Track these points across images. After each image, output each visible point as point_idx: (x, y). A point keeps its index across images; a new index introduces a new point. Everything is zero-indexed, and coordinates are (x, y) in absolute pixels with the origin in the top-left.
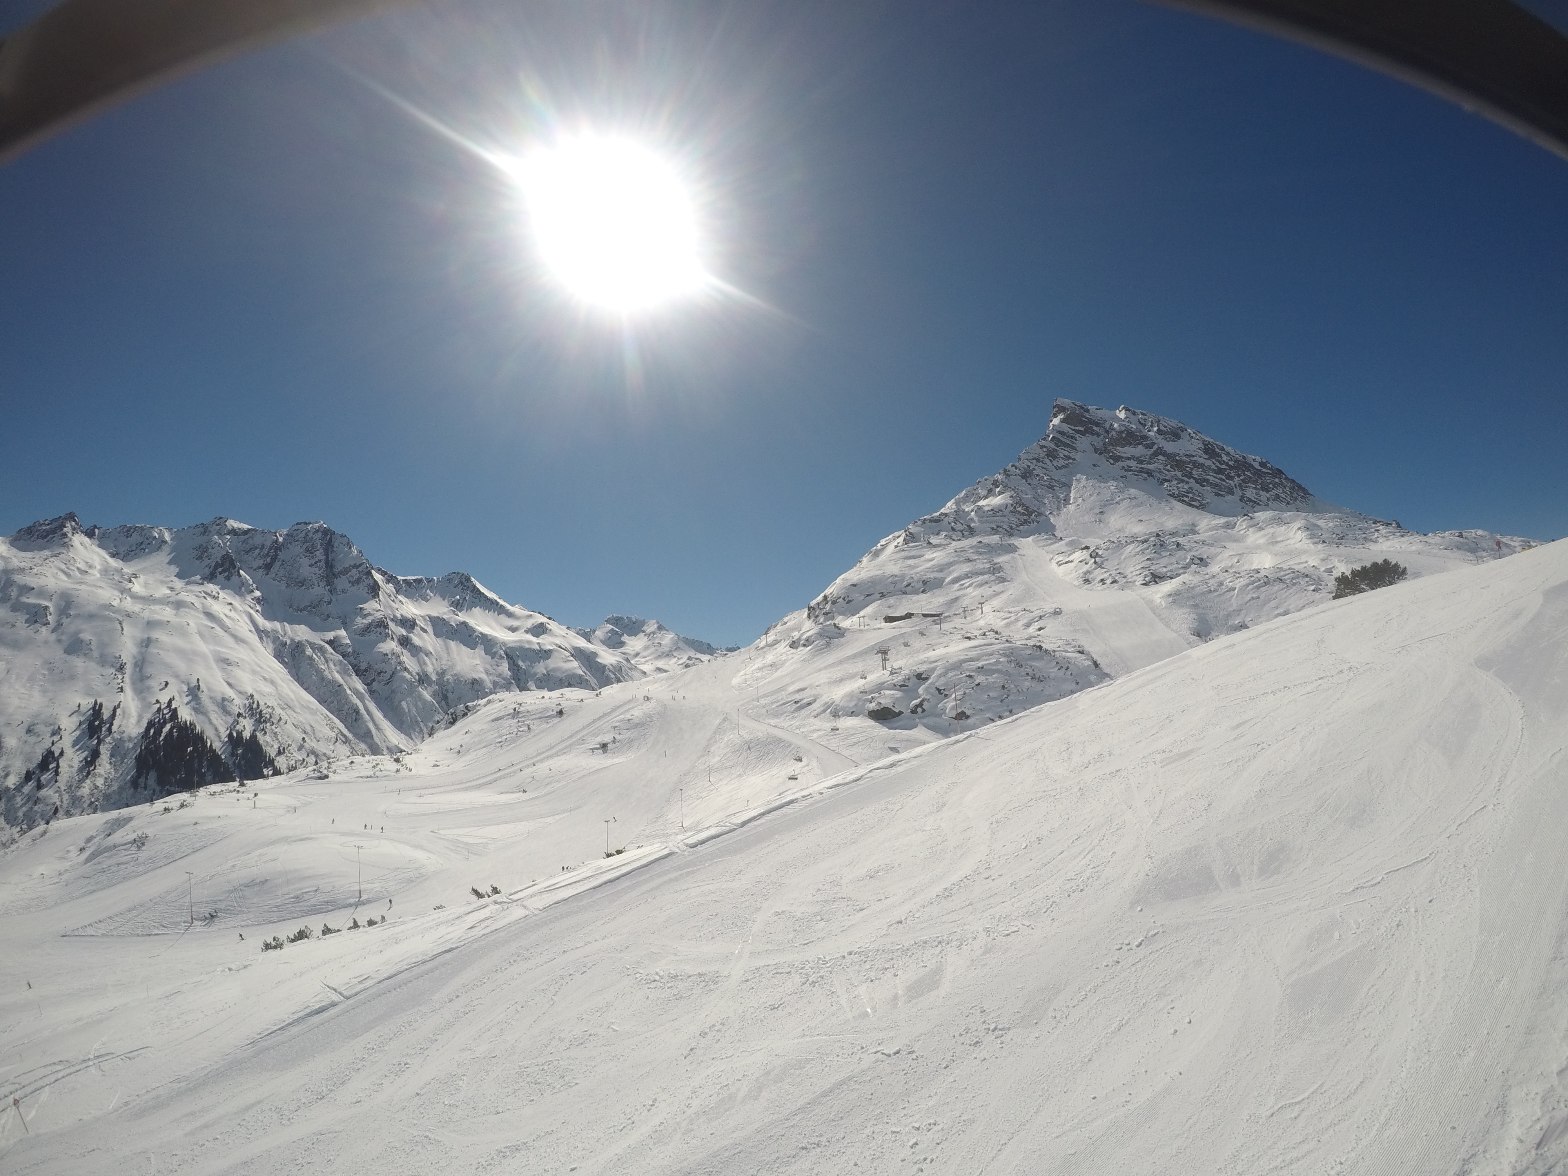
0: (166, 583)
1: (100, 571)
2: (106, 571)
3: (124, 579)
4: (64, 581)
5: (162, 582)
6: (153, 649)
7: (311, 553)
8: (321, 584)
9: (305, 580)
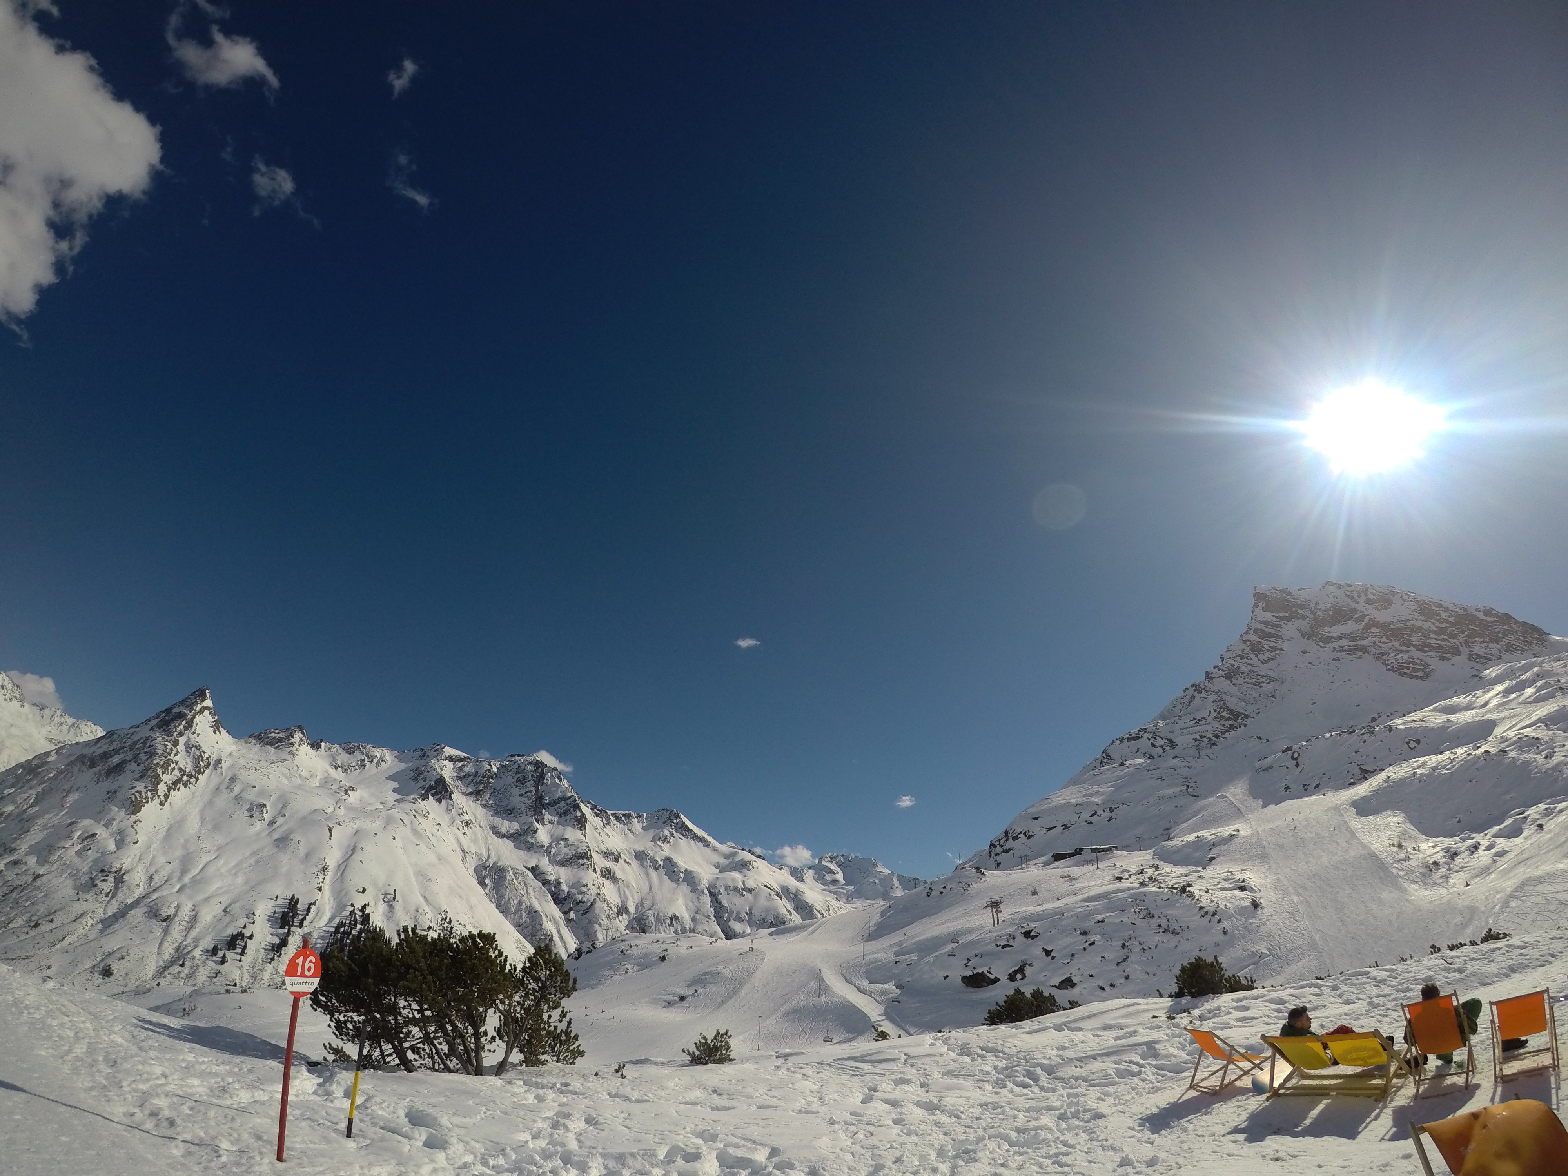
0: (381, 796)
1: (321, 780)
2: (326, 780)
3: (342, 790)
4: (284, 784)
5: (378, 796)
6: (357, 857)
7: (523, 784)
8: (530, 813)
9: (514, 808)
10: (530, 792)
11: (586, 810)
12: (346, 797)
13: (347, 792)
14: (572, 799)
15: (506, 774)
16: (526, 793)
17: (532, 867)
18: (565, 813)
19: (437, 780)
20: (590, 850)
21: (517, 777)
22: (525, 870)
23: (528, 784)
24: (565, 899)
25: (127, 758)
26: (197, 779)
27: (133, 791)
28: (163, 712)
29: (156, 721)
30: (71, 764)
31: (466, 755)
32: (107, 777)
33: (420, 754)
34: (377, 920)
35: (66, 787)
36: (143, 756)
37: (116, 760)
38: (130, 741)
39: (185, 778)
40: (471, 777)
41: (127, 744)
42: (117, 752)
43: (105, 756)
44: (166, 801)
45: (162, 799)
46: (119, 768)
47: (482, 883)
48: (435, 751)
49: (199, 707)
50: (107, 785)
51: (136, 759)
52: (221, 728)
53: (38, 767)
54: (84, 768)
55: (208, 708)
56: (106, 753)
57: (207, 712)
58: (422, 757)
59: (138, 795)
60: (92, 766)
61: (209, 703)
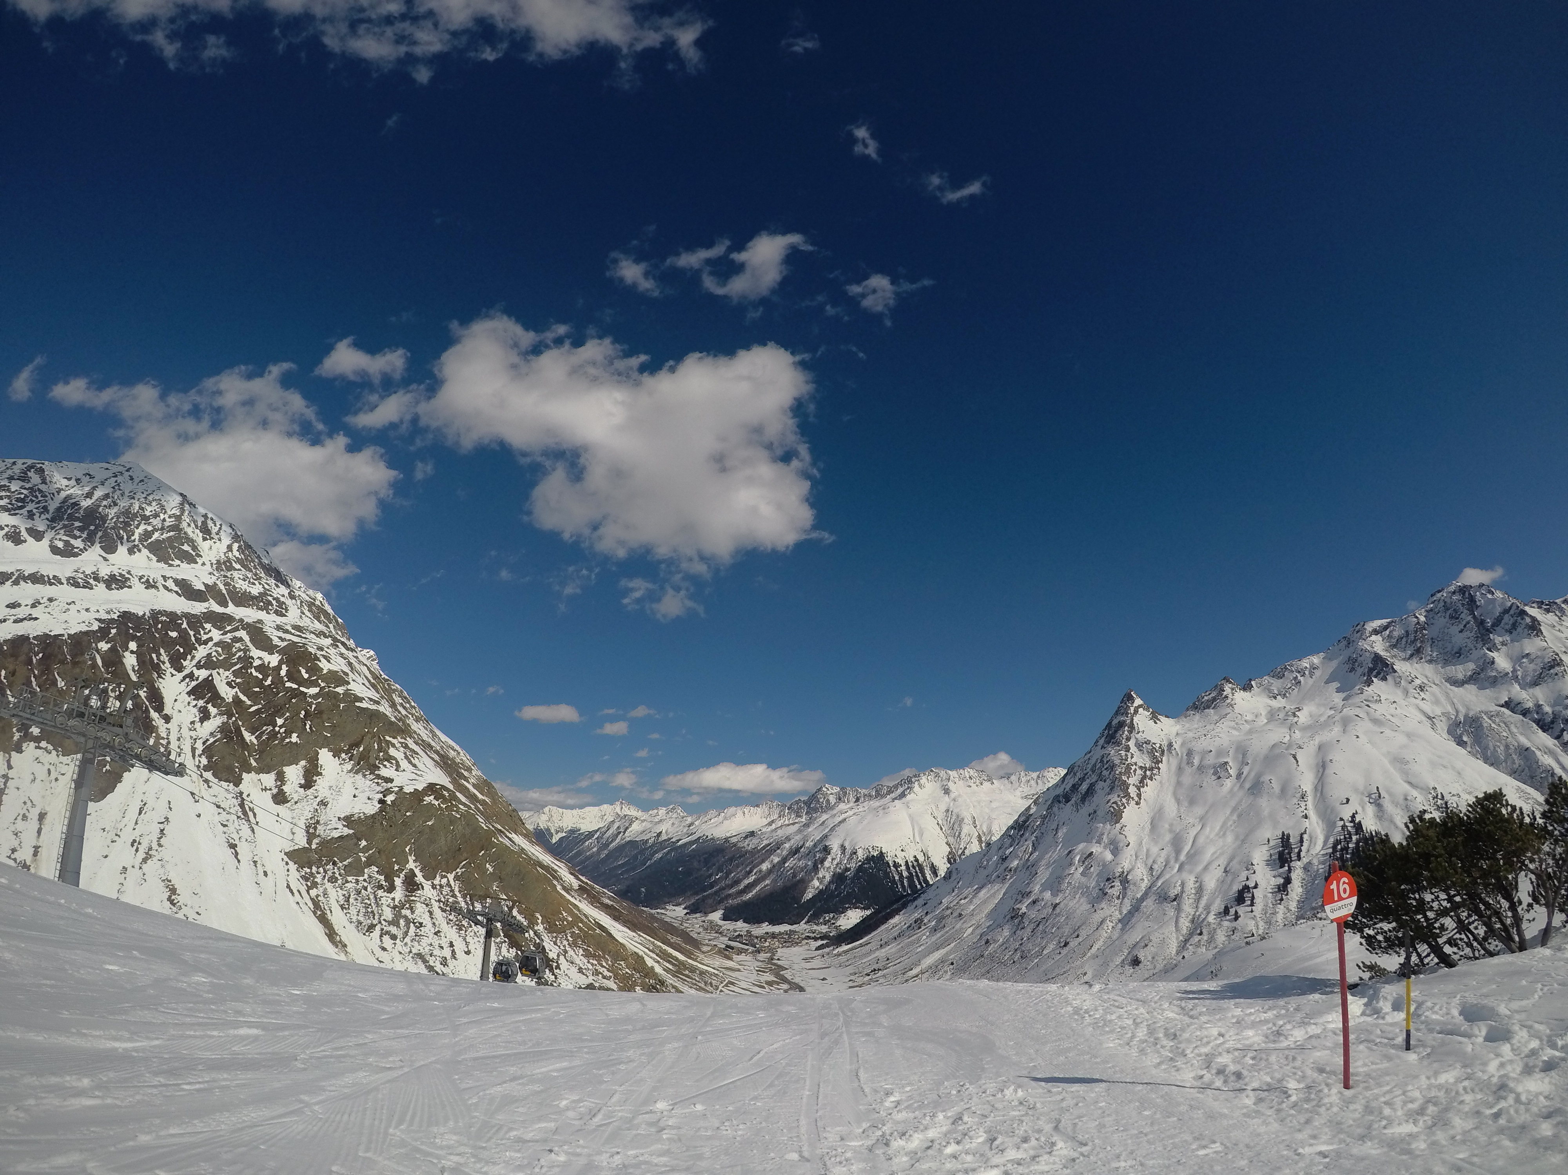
0: (1327, 705)
1: (1266, 715)
2: (1271, 714)
3: (1289, 715)
5: (1324, 705)
6: (1330, 771)
7: (1457, 618)
8: (1479, 645)
9: (1461, 649)
10: (1468, 623)
11: (1533, 611)
12: (1296, 719)
13: (1294, 715)
14: (1514, 607)
15: (1436, 617)
16: (1465, 626)
17: (1506, 702)
18: (1514, 626)
19: (1373, 660)
20: (1557, 654)
21: (1448, 614)
22: (1499, 708)
23: (1463, 616)
24: (1552, 722)
25: (1093, 781)
26: (1159, 769)
27: (1109, 804)
28: (1105, 729)
29: (1103, 739)
30: (1050, 807)
31: (1388, 620)
32: (1083, 804)
33: (1345, 643)
34: (1370, 825)
35: (1054, 826)
36: (1105, 773)
37: (1084, 787)
38: (1090, 766)
39: (1148, 773)
40: (1404, 640)
41: (1088, 770)
42: (1082, 780)
43: (1075, 788)
44: (1140, 799)
45: (1136, 799)
46: (1090, 791)
47: (1461, 743)
48: (1358, 632)
49: (1132, 709)
50: (1086, 809)
51: (1101, 778)
52: (1159, 717)
53: (1025, 822)
54: (1062, 805)
55: (1140, 706)
56: (1074, 786)
57: (1141, 710)
58: (1348, 645)
59: (1114, 805)
60: (1068, 800)
61: (1138, 702)
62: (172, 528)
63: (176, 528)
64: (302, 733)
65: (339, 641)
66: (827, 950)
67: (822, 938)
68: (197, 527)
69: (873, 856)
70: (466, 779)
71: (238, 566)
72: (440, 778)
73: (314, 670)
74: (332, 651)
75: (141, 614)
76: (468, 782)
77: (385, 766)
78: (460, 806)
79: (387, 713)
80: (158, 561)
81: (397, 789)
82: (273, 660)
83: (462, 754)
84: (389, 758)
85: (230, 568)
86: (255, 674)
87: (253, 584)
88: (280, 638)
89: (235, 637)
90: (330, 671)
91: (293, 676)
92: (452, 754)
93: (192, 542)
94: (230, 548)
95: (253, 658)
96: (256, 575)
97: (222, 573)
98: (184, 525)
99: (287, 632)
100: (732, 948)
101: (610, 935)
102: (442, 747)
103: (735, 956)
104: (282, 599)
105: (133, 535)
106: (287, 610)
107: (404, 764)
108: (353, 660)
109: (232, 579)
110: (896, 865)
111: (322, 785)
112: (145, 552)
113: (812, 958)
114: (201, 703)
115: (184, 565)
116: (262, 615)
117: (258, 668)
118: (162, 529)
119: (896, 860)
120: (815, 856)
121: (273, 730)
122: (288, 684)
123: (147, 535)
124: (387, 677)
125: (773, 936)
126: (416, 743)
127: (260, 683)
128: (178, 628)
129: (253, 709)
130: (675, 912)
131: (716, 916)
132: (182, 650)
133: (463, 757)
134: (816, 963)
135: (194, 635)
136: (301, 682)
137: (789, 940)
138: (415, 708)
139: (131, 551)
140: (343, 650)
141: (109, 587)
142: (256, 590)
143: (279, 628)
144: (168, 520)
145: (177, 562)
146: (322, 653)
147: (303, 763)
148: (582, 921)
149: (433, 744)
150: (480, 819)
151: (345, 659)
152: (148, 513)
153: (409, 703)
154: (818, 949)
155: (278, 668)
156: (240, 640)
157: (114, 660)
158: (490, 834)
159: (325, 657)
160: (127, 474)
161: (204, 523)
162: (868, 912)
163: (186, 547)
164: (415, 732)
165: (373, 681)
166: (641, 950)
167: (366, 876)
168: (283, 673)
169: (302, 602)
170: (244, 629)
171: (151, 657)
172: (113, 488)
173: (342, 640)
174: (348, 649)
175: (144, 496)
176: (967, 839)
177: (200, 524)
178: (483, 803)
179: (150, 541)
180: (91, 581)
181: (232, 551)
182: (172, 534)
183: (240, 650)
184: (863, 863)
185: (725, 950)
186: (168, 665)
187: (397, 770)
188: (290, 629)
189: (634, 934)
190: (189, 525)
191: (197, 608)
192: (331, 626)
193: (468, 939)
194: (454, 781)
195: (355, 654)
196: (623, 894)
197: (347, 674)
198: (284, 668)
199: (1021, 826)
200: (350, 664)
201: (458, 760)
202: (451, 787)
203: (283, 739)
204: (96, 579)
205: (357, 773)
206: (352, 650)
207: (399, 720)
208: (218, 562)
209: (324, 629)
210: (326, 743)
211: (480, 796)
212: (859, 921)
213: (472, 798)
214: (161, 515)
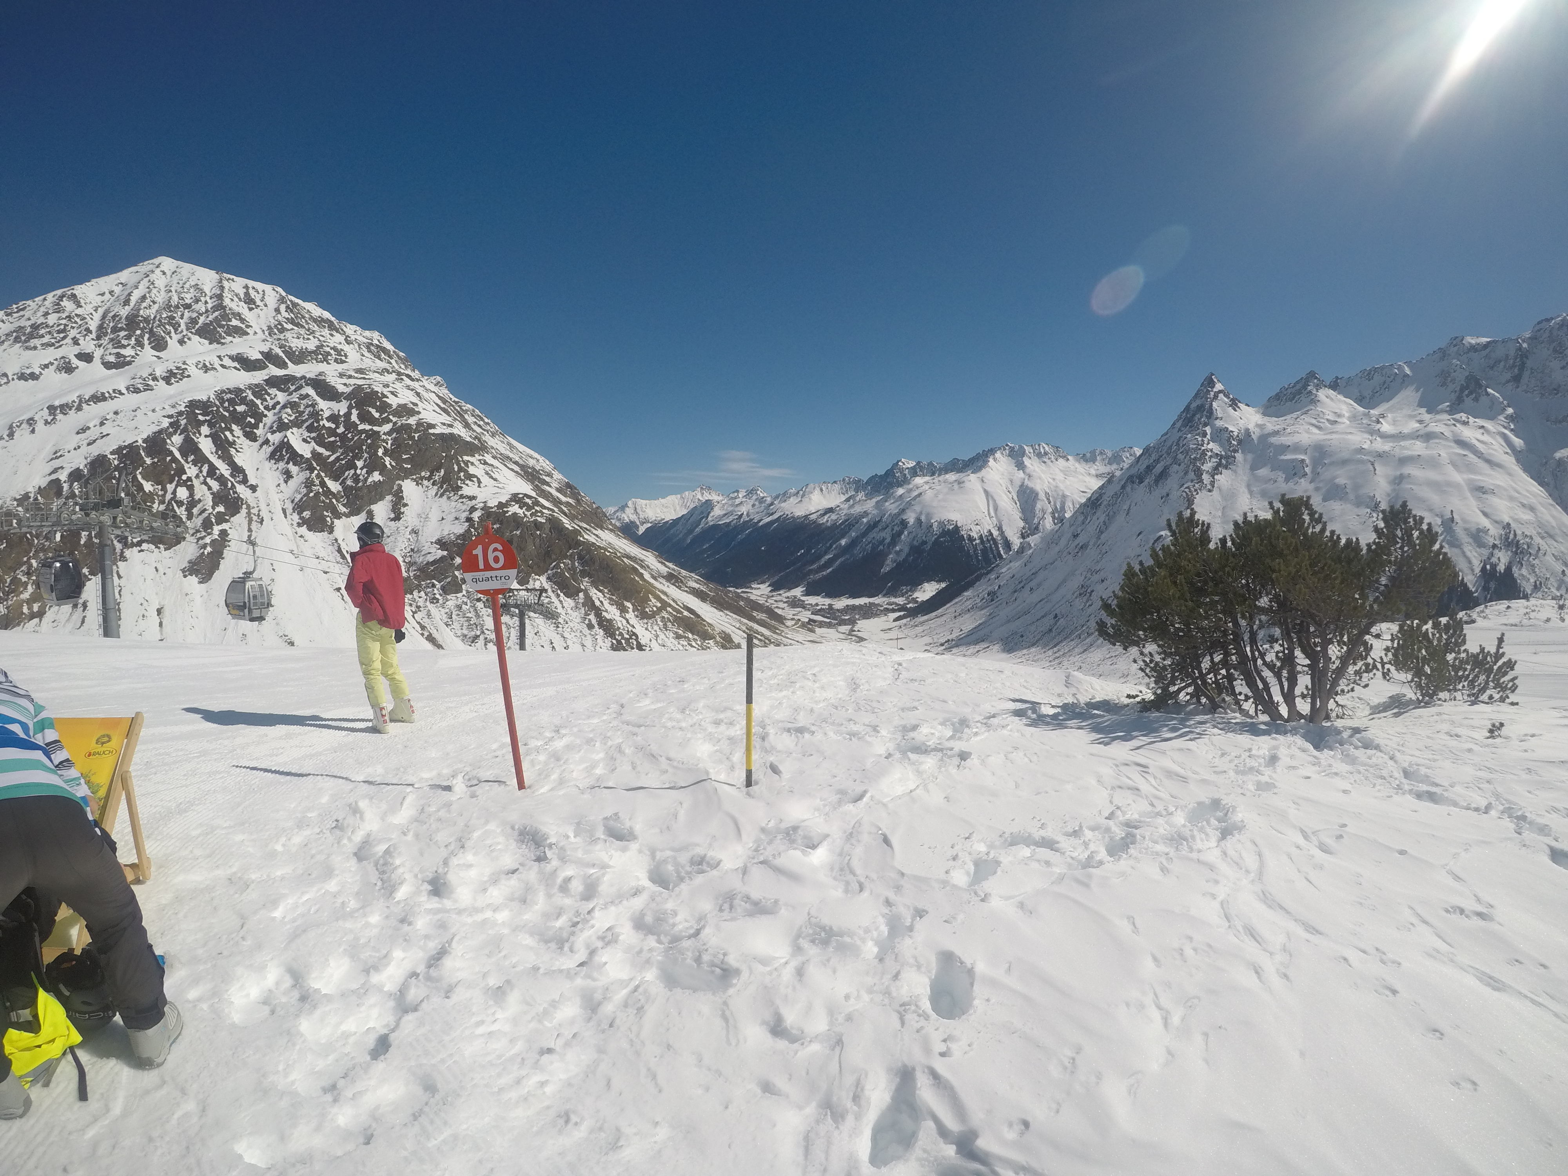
0: (1415, 416)
1: (1349, 418)
2: (1353, 418)
3: (1373, 421)
4: (1315, 434)
5: (1411, 417)
6: (1406, 484)
7: (1561, 353)
9: (1559, 386)
12: (1379, 426)
13: (1378, 422)
19: (1467, 377)
25: (1168, 463)
26: (1235, 457)
27: (1182, 489)
28: (1183, 412)
29: (1181, 422)
30: (1123, 487)
31: (1488, 340)
32: (1157, 486)
35: (1126, 507)
36: (1181, 456)
37: (1159, 468)
38: (1165, 449)
39: (1224, 462)
40: (1502, 363)
41: (1163, 452)
42: (1157, 461)
43: (1149, 469)
44: (1213, 487)
45: (1209, 487)
46: (1163, 475)
48: (1455, 346)
49: (1212, 393)
50: (1159, 492)
51: (1176, 461)
52: (1239, 404)
53: (1097, 499)
54: (1135, 486)
55: (1220, 392)
56: (1148, 467)
57: (1221, 396)
58: (1442, 359)
59: (1187, 490)
60: (1141, 482)
61: (1219, 387)
62: (215, 308)
63: (220, 307)
64: (383, 469)
65: (403, 374)
66: (904, 621)
67: (899, 610)
68: (240, 299)
69: (949, 529)
70: (548, 484)
71: (289, 326)
72: (525, 488)
73: (384, 407)
74: (398, 385)
75: (205, 399)
76: (550, 486)
77: (467, 485)
78: (544, 511)
79: (462, 434)
80: (210, 343)
81: (482, 505)
82: (342, 407)
83: (541, 461)
84: (470, 477)
85: (282, 330)
86: (328, 424)
87: (308, 339)
88: (345, 384)
89: (301, 395)
90: (399, 406)
91: (365, 417)
92: (531, 462)
93: (238, 316)
94: (277, 310)
95: (322, 410)
96: (309, 330)
97: (275, 337)
98: (227, 302)
99: (350, 377)
100: (815, 621)
101: (698, 616)
102: (521, 458)
103: (817, 630)
104: (339, 347)
105: (179, 326)
106: (346, 356)
107: (485, 480)
108: (420, 390)
109: (286, 340)
110: (971, 539)
111: (410, 515)
112: (196, 338)
113: (890, 629)
114: (282, 465)
115: (237, 340)
116: (322, 367)
117: (329, 419)
118: (207, 311)
119: (972, 534)
120: (893, 530)
121: (355, 473)
122: (361, 427)
123: (193, 321)
124: (457, 400)
125: (853, 608)
126: (494, 457)
127: (332, 432)
128: (243, 401)
129: (332, 458)
130: (760, 592)
131: (798, 592)
132: (253, 421)
133: (543, 463)
134: (893, 634)
135: (262, 404)
136: (372, 421)
137: (868, 612)
138: (488, 424)
139: (181, 342)
140: (408, 381)
141: (168, 383)
142: (311, 345)
143: (341, 375)
144: (209, 300)
145: (229, 339)
146: (388, 389)
147: (389, 498)
148: (670, 606)
149: (511, 455)
150: (564, 521)
151: (412, 390)
152: (188, 301)
153: (482, 420)
154: (895, 620)
155: (348, 415)
156: (307, 396)
157: (190, 448)
158: (576, 532)
159: (392, 393)
160: (159, 269)
161: (247, 294)
162: (943, 585)
163: (235, 322)
164: (492, 448)
165: (443, 406)
166: (729, 629)
167: (464, 592)
168: (354, 417)
169: (359, 345)
170: (307, 385)
171: (225, 436)
172: (148, 288)
173: (406, 372)
174: (412, 380)
175: (181, 285)
176: (1040, 515)
177: (242, 296)
178: (568, 504)
179: (197, 327)
180: (151, 383)
181: (280, 313)
182: (217, 313)
183: (308, 406)
184: (939, 537)
185: (808, 623)
186: (243, 438)
187: (479, 486)
188: (353, 374)
189: (721, 613)
190: (232, 300)
191: (258, 377)
192: (393, 361)
193: (566, 635)
194: (537, 488)
195: (421, 384)
196: (708, 578)
197: (416, 405)
198: (355, 412)
199: (1093, 503)
200: (418, 394)
201: (538, 468)
202: (533, 494)
203: (366, 479)
204: (155, 379)
205: (442, 495)
206: (418, 380)
207: (476, 437)
208: (269, 328)
209: (387, 366)
210: (407, 474)
211: (564, 499)
212: (934, 593)
213: (556, 502)
214: (202, 299)
